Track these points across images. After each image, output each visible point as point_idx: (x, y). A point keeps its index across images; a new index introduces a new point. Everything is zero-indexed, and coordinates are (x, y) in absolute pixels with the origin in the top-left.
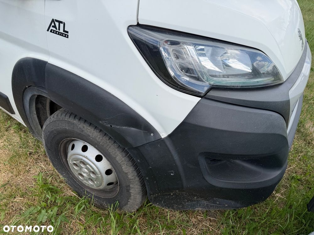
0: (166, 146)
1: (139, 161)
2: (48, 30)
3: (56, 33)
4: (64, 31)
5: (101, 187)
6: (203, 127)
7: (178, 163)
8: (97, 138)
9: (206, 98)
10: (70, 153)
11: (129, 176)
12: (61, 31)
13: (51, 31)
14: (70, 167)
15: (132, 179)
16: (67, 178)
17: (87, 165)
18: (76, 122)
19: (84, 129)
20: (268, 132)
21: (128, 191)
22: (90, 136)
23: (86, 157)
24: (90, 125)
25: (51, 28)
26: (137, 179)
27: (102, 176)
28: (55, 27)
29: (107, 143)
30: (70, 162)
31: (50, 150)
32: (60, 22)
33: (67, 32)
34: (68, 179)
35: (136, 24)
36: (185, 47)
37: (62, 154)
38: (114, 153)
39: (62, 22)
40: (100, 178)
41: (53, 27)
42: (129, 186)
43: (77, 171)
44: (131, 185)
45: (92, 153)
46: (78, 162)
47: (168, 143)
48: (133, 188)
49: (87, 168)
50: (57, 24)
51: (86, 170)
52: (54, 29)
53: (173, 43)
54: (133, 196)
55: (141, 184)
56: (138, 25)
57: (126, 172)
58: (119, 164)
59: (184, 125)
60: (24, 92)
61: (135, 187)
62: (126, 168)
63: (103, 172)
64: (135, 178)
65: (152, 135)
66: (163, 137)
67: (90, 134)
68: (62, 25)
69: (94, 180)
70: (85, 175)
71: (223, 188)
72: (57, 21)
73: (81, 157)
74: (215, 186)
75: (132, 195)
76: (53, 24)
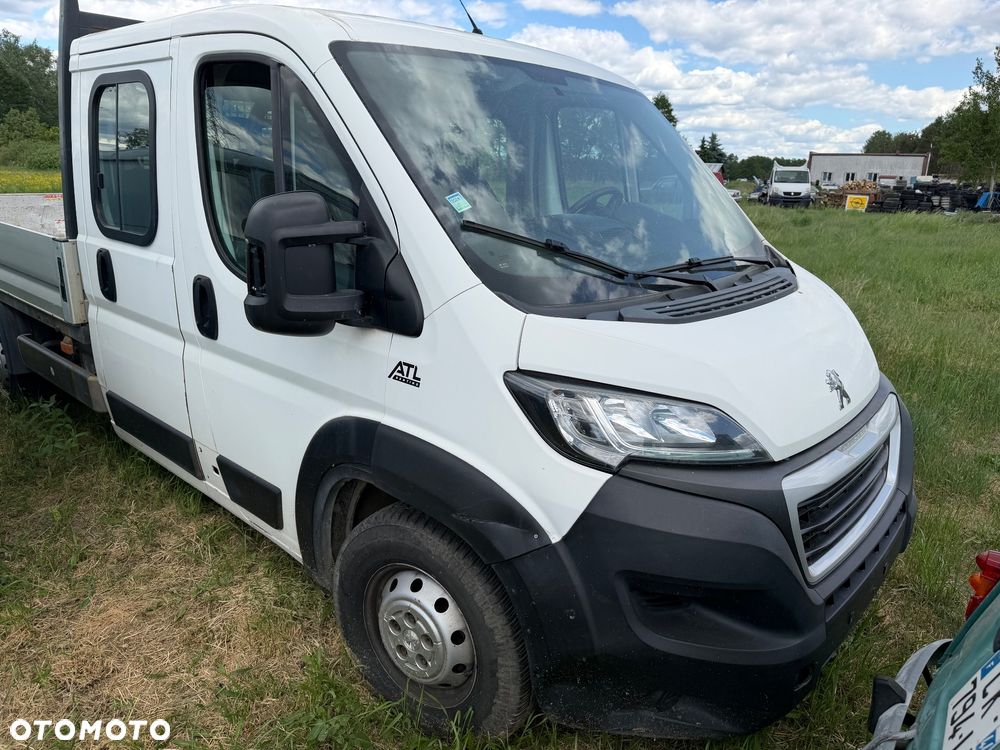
0: (559, 558)
1: (513, 591)
2: (390, 377)
3: (402, 380)
4: (414, 377)
5: (441, 677)
6: (617, 522)
7: (581, 591)
8: (444, 556)
9: (621, 476)
10: (388, 597)
11: (496, 637)
12: (411, 377)
13: (394, 378)
14: (382, 634)
15: (502, 644)
16: (370, 664)
17: (418, 622)
18: (409, 526)
19: (421, 540)
20: (735, 539)
21: (493, 674)
22: (430, 552)
23: (418, 603)
24: (434, 529)
25: (396, 373)
26: (512, 644)
27: (444, 645)
28: (402, 372)
29: (459, 563)
30: (384, 618)
31: (346, 594)
32: (410, 366)
33: (419, 379)
34: (371, 669)
35: (515, 369)
36: (585, 399)
37: (368, 607)
38: (470, 585)
39: (413, 366)
40: (441, 650)
41: (399, 372)
42: (496, 661)
43: (395, 639)
44: (500, 661)
45: (431, 592)
46: (401, 615)
47: (563, 553)
48: (502, 666)
49: (417, 630)
50: (405, 368)
51: (414, 635)
52: (400, 375)
53: (569, 395)
54: (504, 687)
55: (520, 657)
56: (519, 371)
57: (491, 626)
58: (478, 608)
59: (585, 517)
60: (323, 475)
61: (507, 664)
62: (490, 618)
63: (448, 637)
64: (507, 641)
65: (536, 536)
66: (554, 541)
67: (432, 549)
68: (412, 370)
69: (427, 657)
70: (409, 647)
71: (669, 655)
72: (405, 364)
73: (408, 604)
74: (653, 648)
75: (501, 684)
76: (399, 368)
